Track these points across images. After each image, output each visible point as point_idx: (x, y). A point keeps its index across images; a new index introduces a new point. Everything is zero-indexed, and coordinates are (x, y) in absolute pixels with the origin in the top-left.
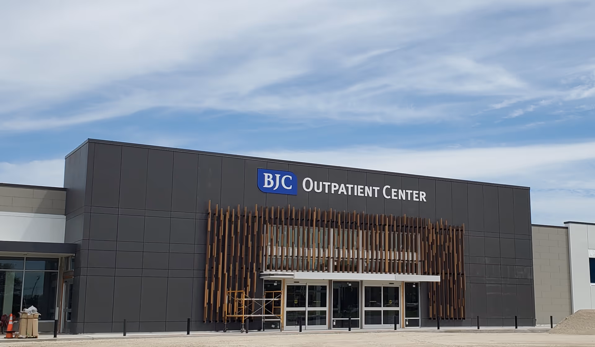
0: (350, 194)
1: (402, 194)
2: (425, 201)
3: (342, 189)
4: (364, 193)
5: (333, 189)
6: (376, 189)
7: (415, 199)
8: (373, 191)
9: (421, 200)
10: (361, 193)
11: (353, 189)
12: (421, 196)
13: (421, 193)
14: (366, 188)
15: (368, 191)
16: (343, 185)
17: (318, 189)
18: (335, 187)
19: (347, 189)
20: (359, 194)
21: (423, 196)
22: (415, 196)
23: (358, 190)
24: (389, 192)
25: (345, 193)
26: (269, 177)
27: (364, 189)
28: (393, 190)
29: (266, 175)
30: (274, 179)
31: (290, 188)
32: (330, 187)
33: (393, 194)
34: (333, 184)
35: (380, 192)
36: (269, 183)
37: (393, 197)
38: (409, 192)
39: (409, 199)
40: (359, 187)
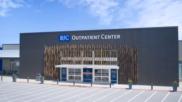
0: (88, 39)
1: (109, 37)
2: (119, 38)
3: (86, 38)
4: (94, 38)
5: (82, 38)
6: (98, 36)
7: (115, 38)
8: (97, 37)
9: (118, 38)
10: (92, 38)
11: (89, 37)
12: (118, 37)
13: (118, 35)
14: (95, 36)
15: (95, 37)
16: (86, 36)
17: (77, 38)
18: (83, 37)
19: (87, 37)
20: (92, 39)
21: (119, 36)
22: (115, 37)
23: (91, 37)
24: (103, 37)
25: (87, 39)
26: (62, 37)
27: (94, 37)
28: (105, 36)
29: (61, 36)
30: (63, 37)
31: (68, 39)
32: (81, 37)
33: (105, 37)
34: (82, 37)
35: (100, 37)
36: (62, 39)
37: (105, 38)
38: (112, 36)
39: (112, 38)
40: (92, 36)
